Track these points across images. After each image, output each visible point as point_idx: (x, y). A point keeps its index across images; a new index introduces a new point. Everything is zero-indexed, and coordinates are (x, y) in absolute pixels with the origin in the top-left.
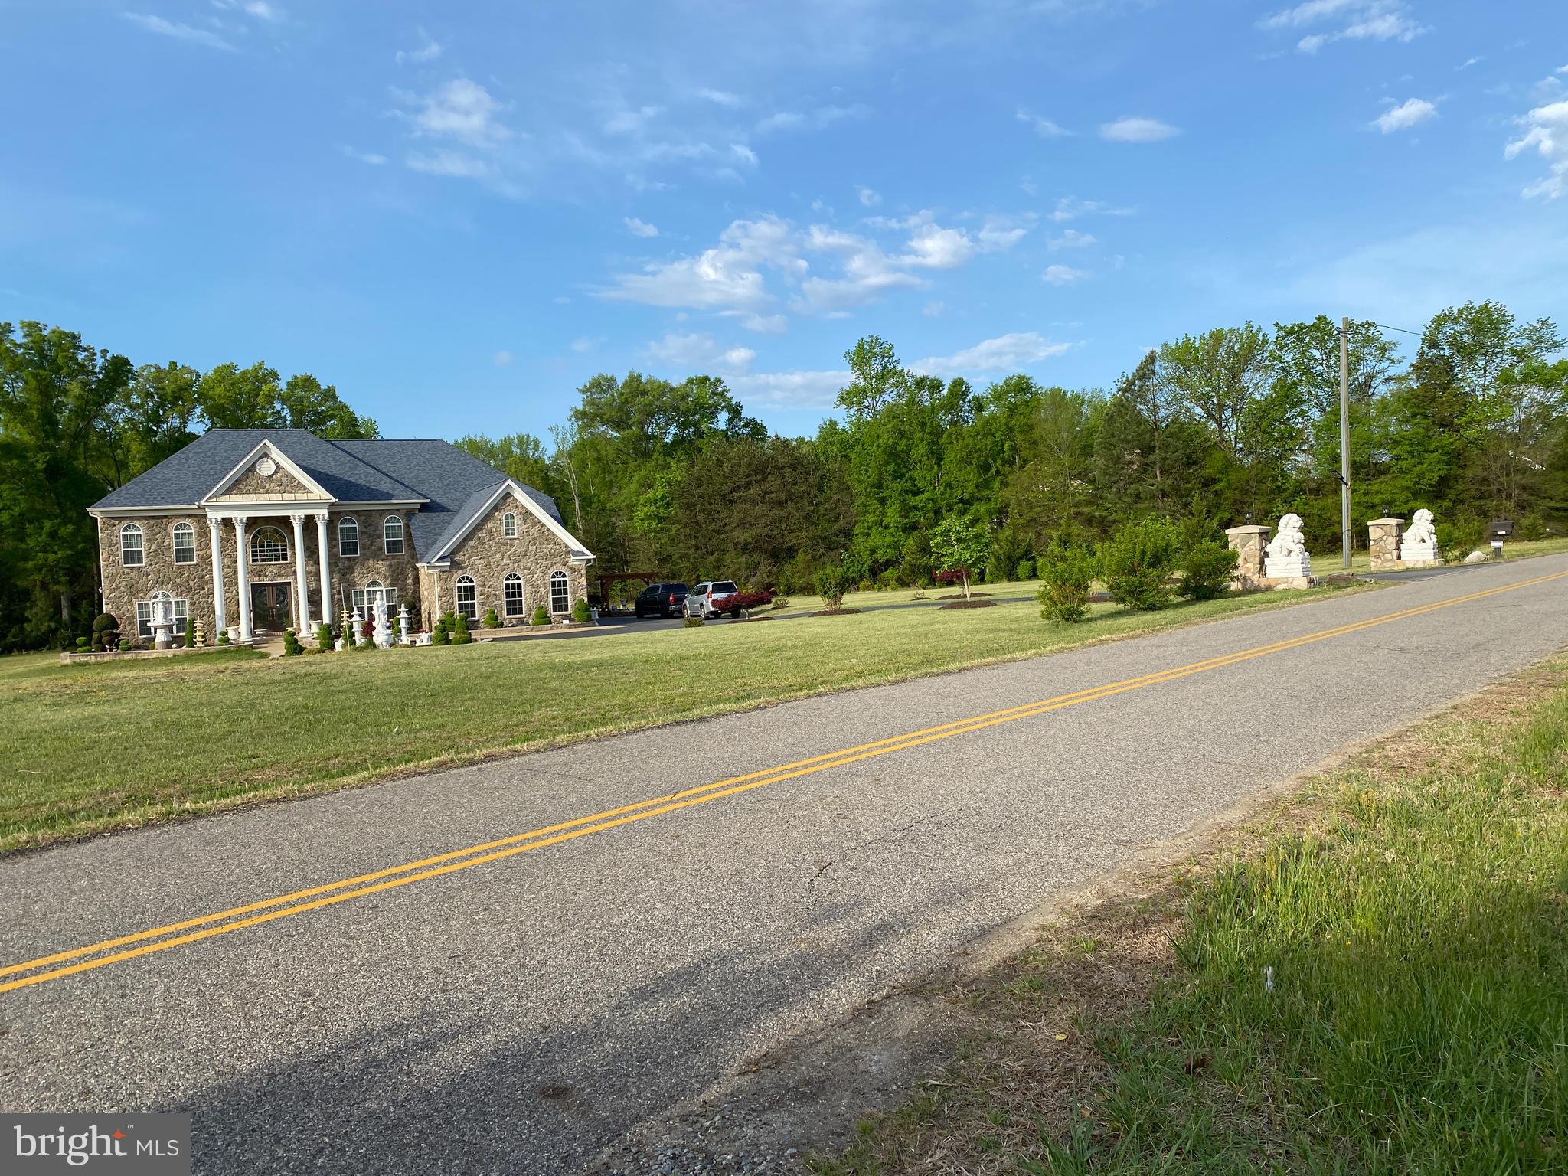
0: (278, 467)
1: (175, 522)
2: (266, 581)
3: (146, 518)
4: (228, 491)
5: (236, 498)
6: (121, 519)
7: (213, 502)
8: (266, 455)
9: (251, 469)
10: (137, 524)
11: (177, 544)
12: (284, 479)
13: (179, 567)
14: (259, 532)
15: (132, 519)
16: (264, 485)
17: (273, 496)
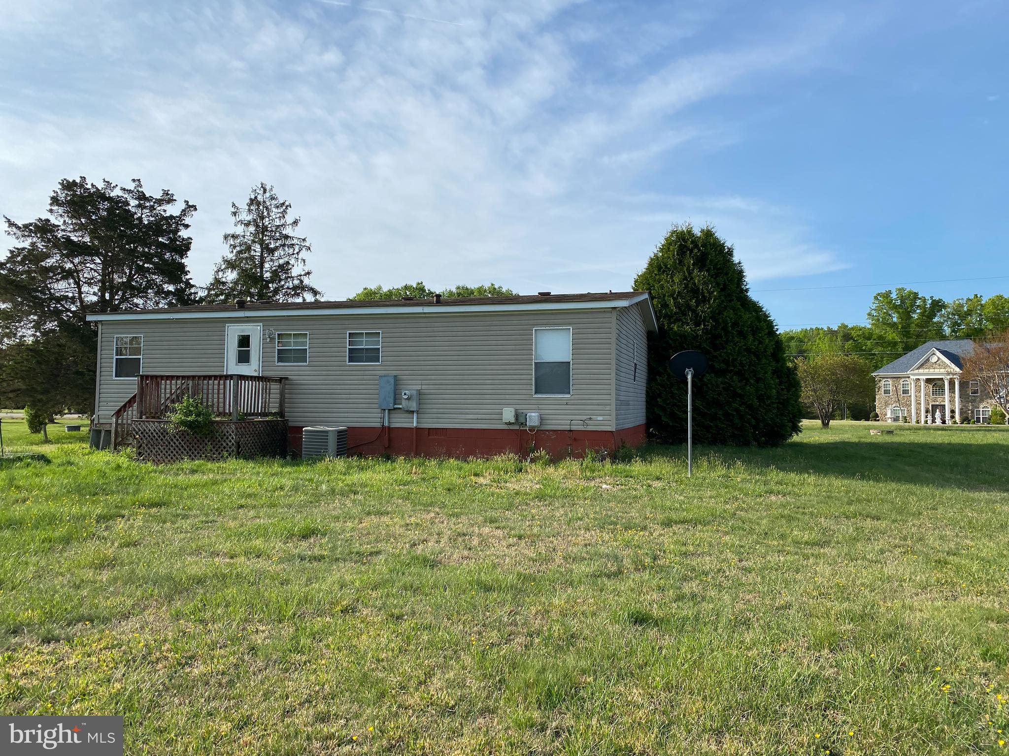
0: (939, 359)
1: (903, 380)
2: (937, 403)
3: (892, 378)
4: (918, 368)
5: (921, 371)
6: (883, 378)
7: (912, 372)
8: (934, 354)
9: (928, 360)
10: (889, 380)
11: (903, 387)
12: (941, 363)
13: (903, 397)
14: (935, 384)
15: (887, 378)
16: (933, 366)
17: (936, 370)
